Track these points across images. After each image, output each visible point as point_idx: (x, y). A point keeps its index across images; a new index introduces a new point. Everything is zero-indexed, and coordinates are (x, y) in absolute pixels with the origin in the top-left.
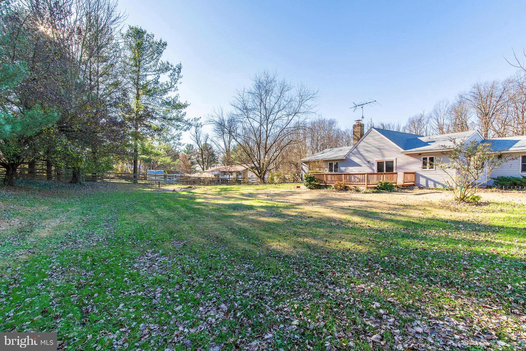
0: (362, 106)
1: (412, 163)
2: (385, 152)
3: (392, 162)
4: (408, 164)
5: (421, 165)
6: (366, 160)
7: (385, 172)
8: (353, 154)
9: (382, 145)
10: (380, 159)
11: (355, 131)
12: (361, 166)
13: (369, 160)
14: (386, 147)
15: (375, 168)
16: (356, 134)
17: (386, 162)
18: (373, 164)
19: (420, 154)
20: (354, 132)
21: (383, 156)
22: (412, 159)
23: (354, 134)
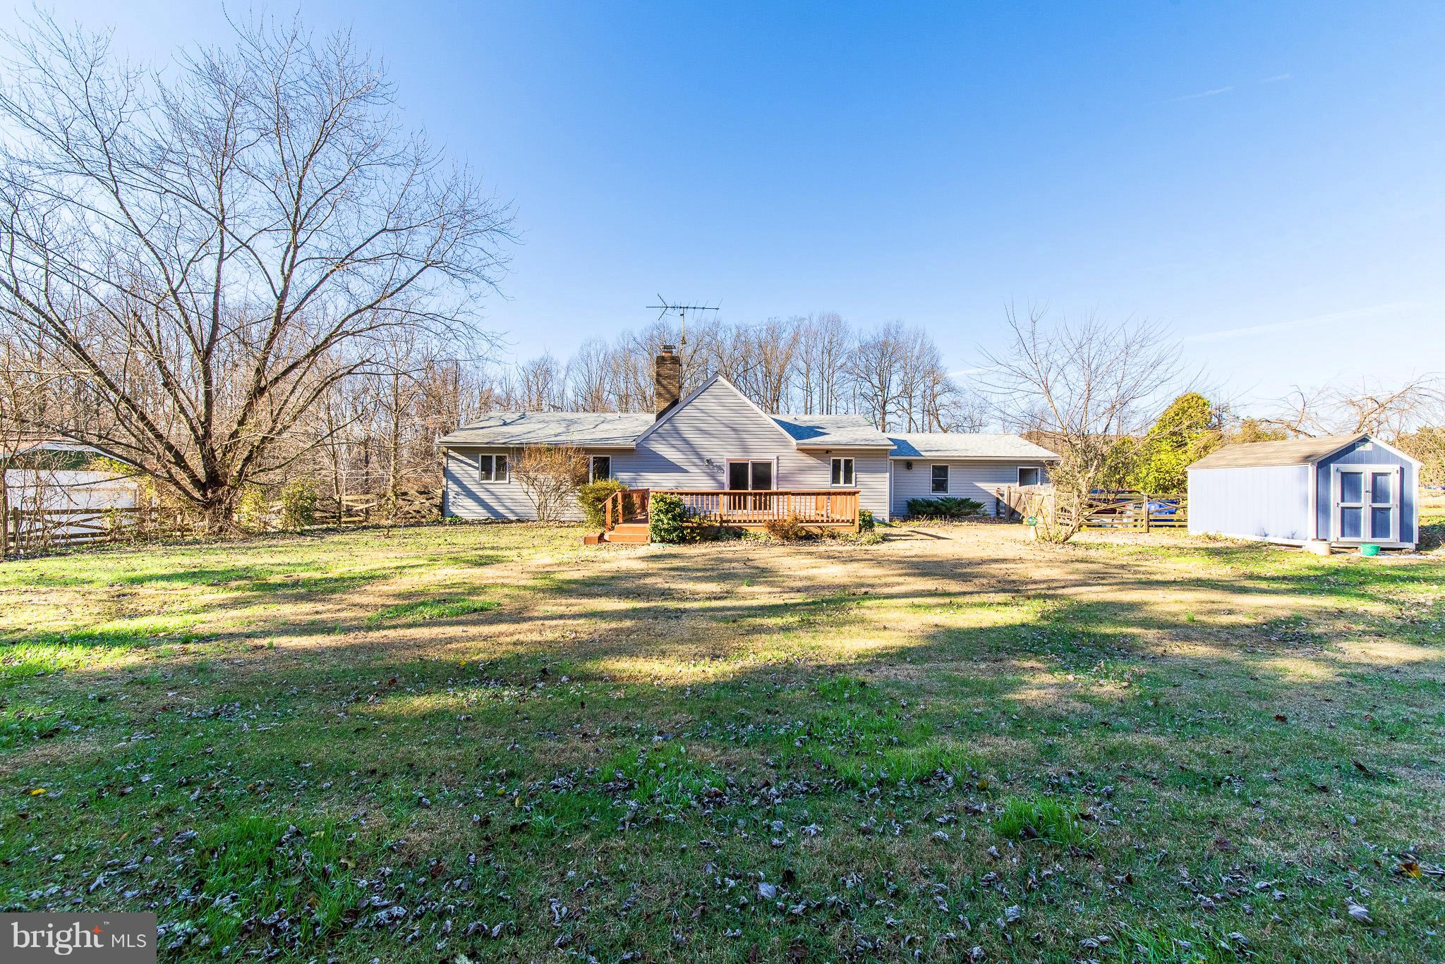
0: (681, 311)
1: (810, 469)
2: (751, 442)
3: (768, 465)
4: (802, 470)
5: (829, 476)
6: (701, 458)
7: (750, 490)
8: (660, 435)
9: (744, 420)
10: (738, 457)
11: (662, 372)
12: (686, 472)
13: (708, 456)
14: (752, 428)
15: (725, 478)
16: (665, 382)
17: (754, 464)
18: (720, 468)
19: (828, 451)
20: (658, 375)
21: (745, 449)
22: (811, 461)
23: (658, 382)
